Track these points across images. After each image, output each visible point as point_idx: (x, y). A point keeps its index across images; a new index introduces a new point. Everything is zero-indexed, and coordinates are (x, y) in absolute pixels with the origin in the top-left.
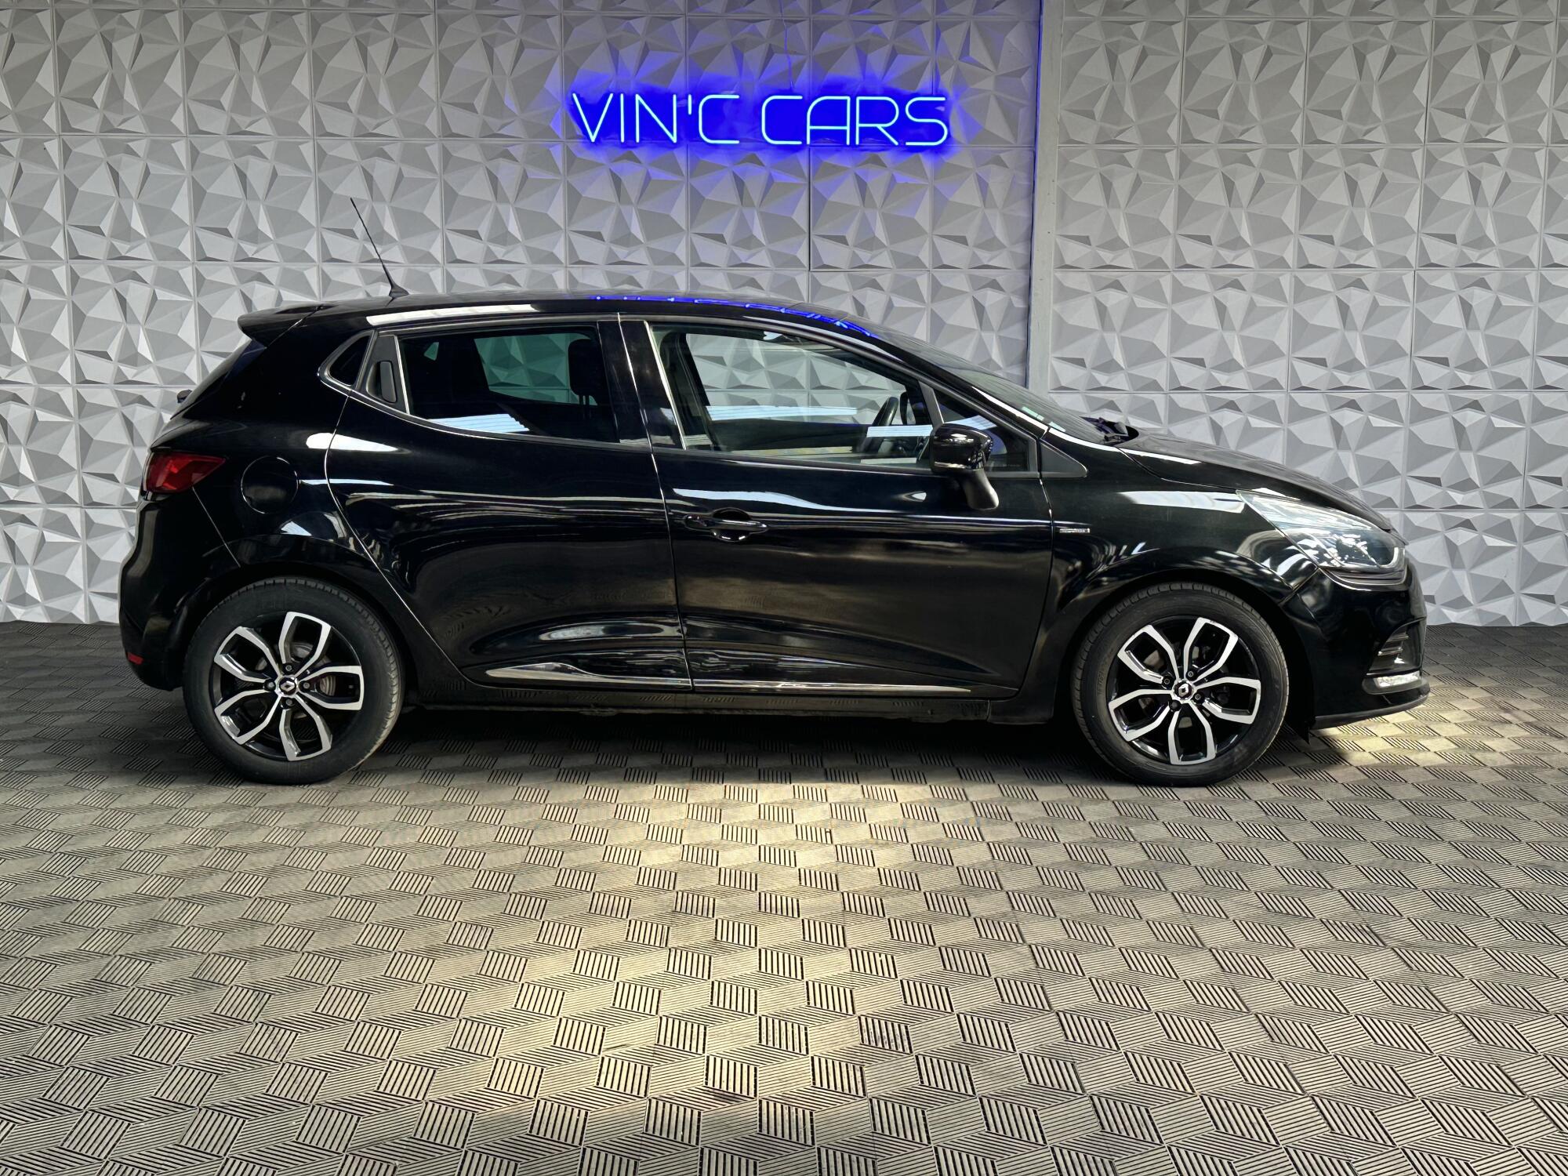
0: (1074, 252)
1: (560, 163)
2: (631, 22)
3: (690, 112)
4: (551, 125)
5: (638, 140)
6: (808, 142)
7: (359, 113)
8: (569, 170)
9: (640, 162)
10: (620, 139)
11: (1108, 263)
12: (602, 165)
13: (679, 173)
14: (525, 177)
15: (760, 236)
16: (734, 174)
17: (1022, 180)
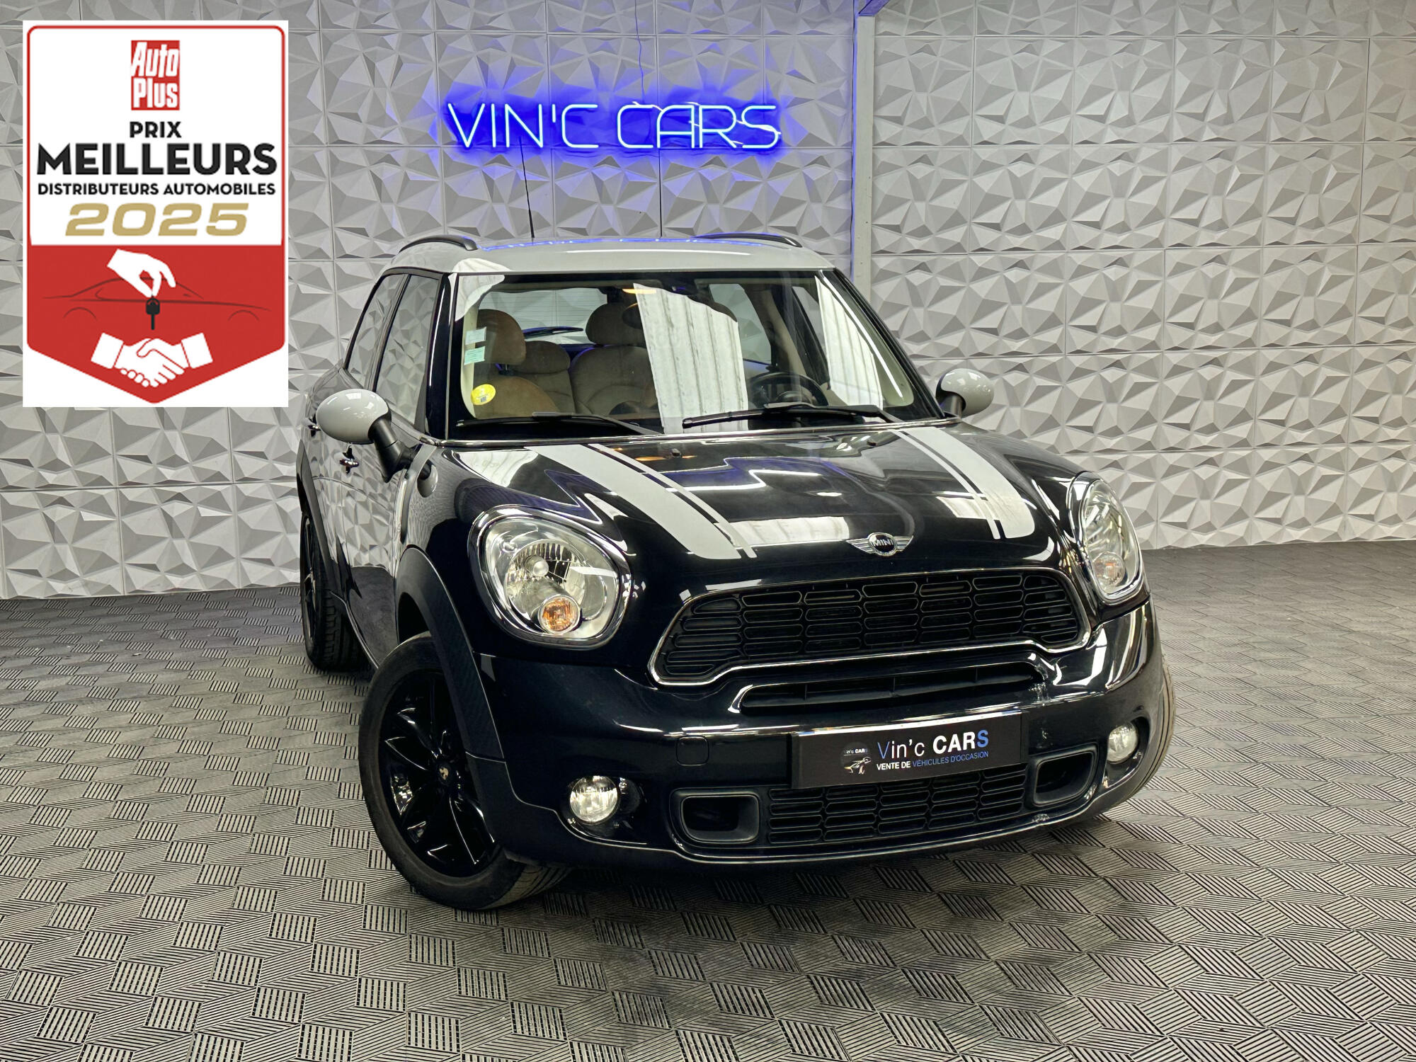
0: (886, 239)
1: (438, 165)
2: (499, 39)
3: (554, 120)
5: (508, 145)
6: (659, 145)
8: (446, 173)
9: (509, 165)
10: (491, 143)
11: (916, 248)
12: (476, 168)
13: (546, 175)
14: (406, 178)
15: (618, 229)
16: (594, 175)
17: (842, 177)
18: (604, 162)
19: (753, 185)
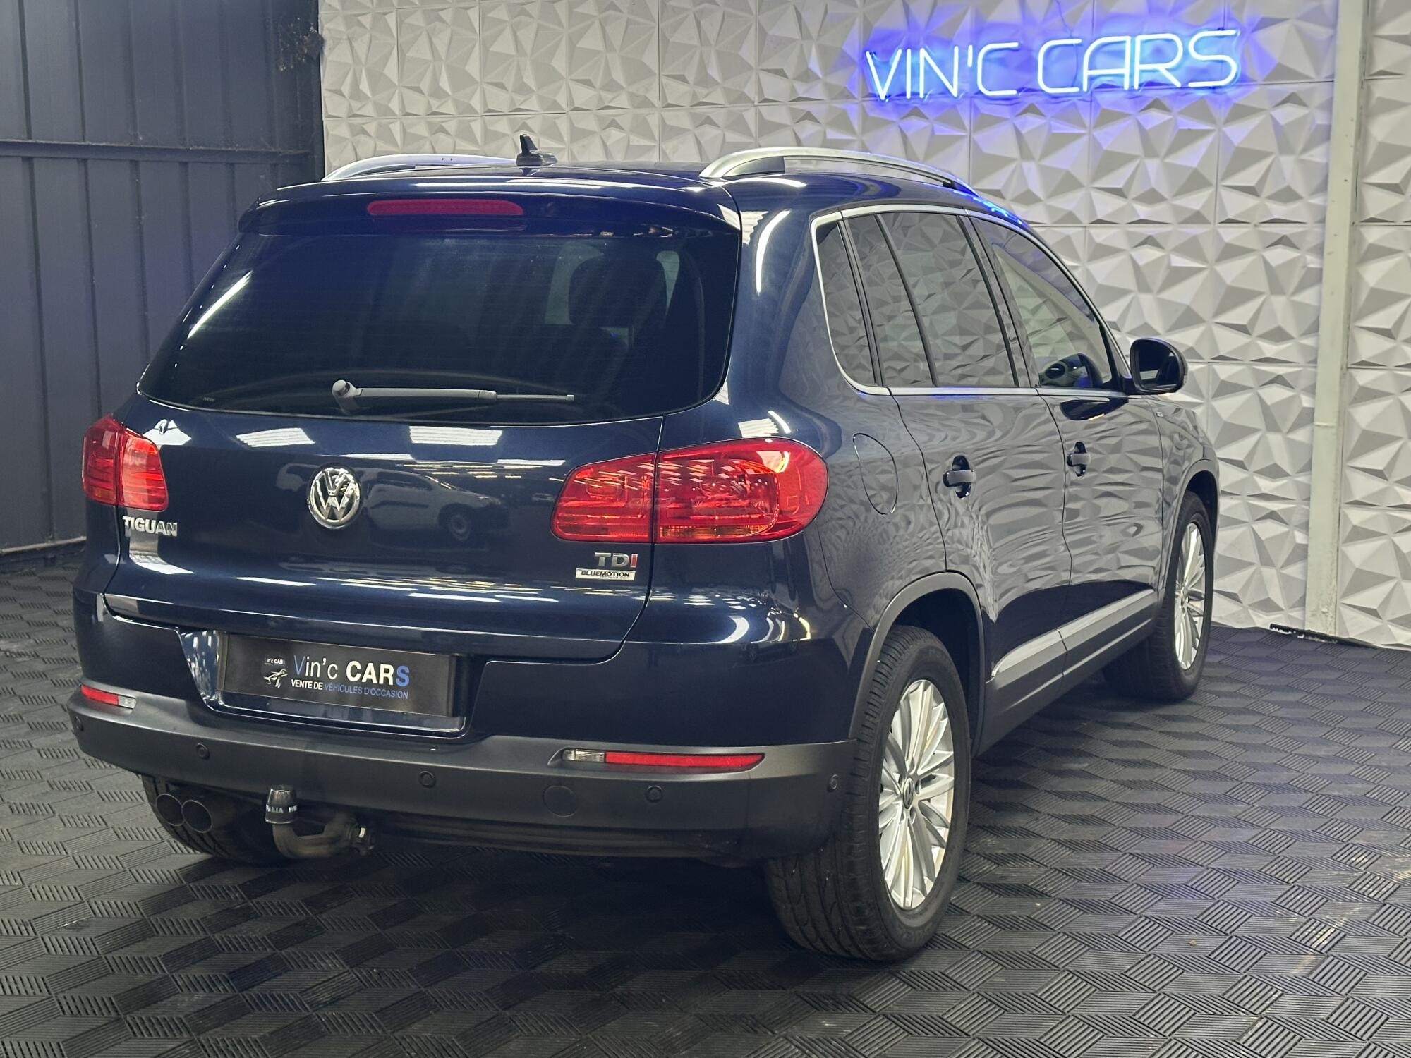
1: (856, 122)
3: (970, 63)
4: (847, 86)
5: (922, 95)
6: (1085, 88)
7: (697, 84)
8: (864, 130)
9: (927, 119)
10: (904, 94)
12: (893, 122)
13: (963, 128)
14: (825, 137)
15: (1040, 193)
16: (1015, 127)
17: (1321, 119)
18: (1025, 111)
19: (1205, 133)
